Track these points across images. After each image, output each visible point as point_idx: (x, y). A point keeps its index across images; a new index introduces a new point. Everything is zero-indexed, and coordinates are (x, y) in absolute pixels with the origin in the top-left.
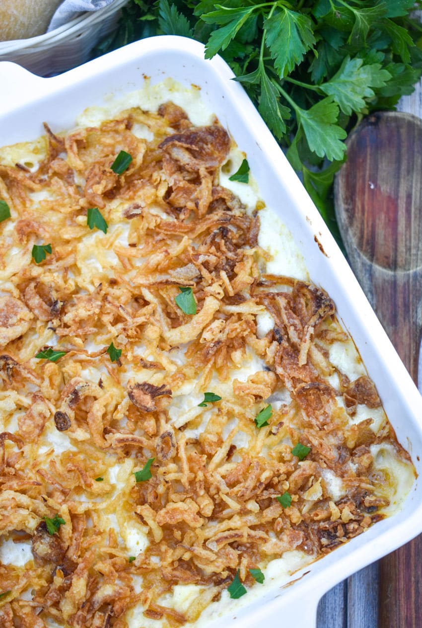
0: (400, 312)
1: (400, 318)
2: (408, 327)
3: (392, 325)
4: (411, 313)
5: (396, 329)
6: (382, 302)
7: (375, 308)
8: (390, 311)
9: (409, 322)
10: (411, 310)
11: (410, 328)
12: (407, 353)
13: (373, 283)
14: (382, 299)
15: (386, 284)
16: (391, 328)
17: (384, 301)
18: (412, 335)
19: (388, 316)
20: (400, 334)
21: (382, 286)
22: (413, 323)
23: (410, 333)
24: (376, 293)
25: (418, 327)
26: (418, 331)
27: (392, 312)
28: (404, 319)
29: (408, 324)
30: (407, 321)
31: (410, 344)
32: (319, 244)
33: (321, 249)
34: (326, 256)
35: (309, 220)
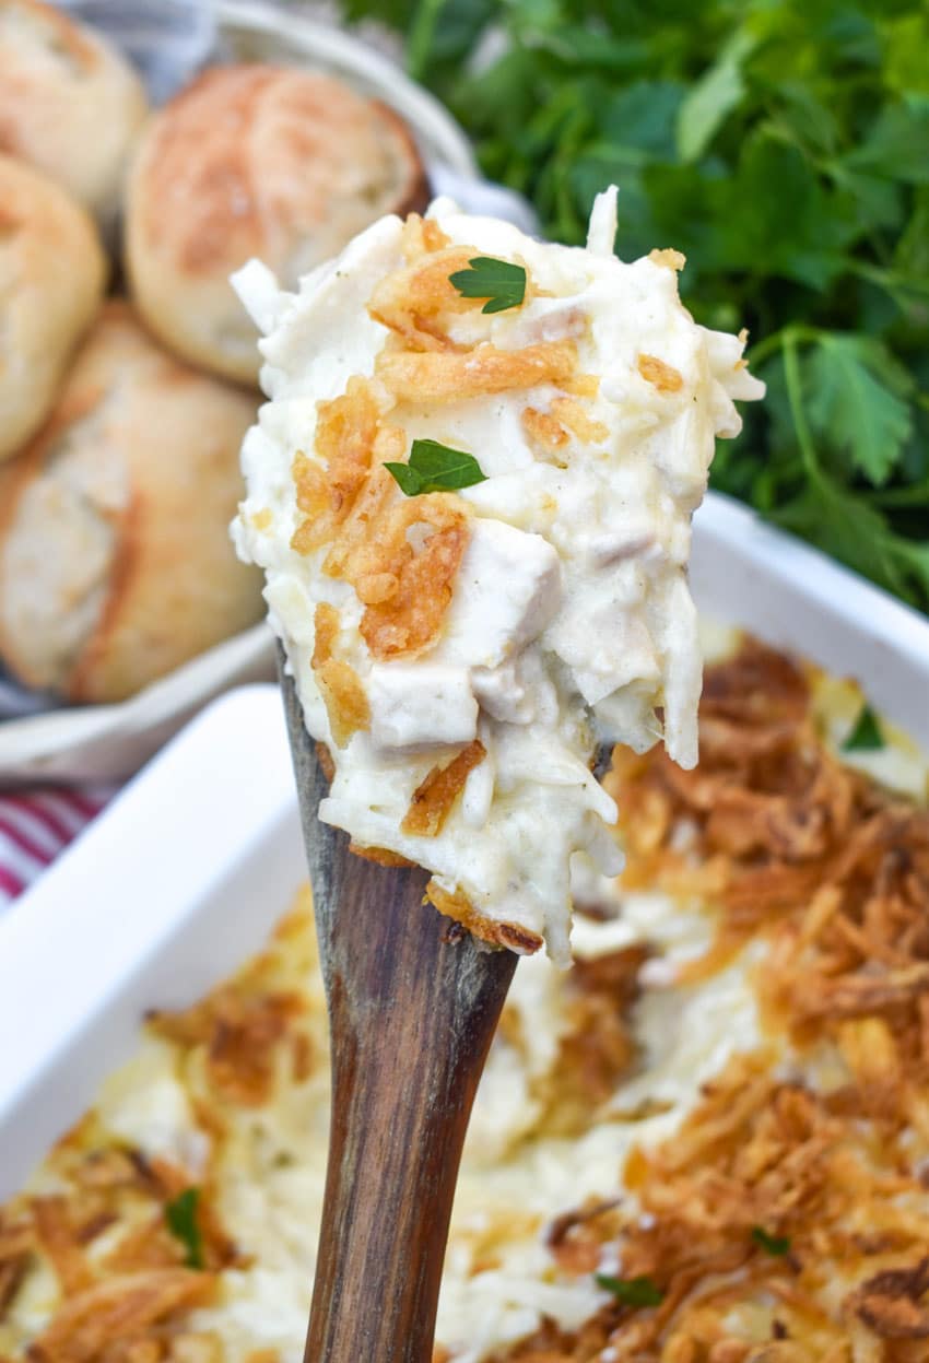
0: (406, 951)
1: (404, 973)
2: (421, 1007)
3: (374, 994)
4: (440, 957)
5: (382, 1010)
6: (356, 910)
7: (331, 928)
8: (374, 946)
9: (430, 986)
10: (442, 949)
11: (429, 1010)
12: (406, 1098)
14: (358, 899)
16: (368, 1003)
17: (362, 906)
18: (431, 1035)
19: (364, 963)
20: (392, 1030)
22: (444, 992)
24: (342, 880)
25: (458, 1010)
26: (459, 1021)
27: (379, 950)
28: (417, 975)
29: (423, 994)
30: (424, 983)
31: (420, 1066)
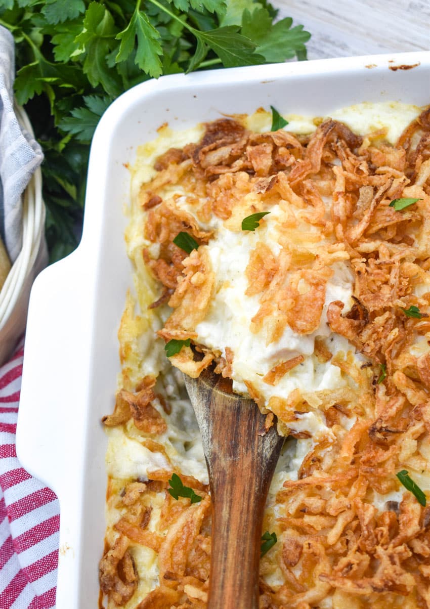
0: (243, 441)
1: (241, 449)
2: (250, 459)
3: (230, 456)
4: (256, 442)
5: (234, 461)
6: (220, 430)
9: (253, 452)
10: (257, 439)
11: (253, 460)
12: (247, 488)
13: (212, 410)
14: (221, 427)
15: (228, 411)
16: (228, 459)
17: (223, 429)
19: (225, 447)
20: (239, 467)
21: (222, 412)
22: (258, 454)
23: (252, 467)
24: (213, 421)
25: (264, 460)
26: (264, 464)
28: (247, 449)
29: (251, 455)
30: (250, 452)
31: (251, 478)
32: (400, 68)
33: (407, 68)
34: (416, 65)
35: (371, 66)
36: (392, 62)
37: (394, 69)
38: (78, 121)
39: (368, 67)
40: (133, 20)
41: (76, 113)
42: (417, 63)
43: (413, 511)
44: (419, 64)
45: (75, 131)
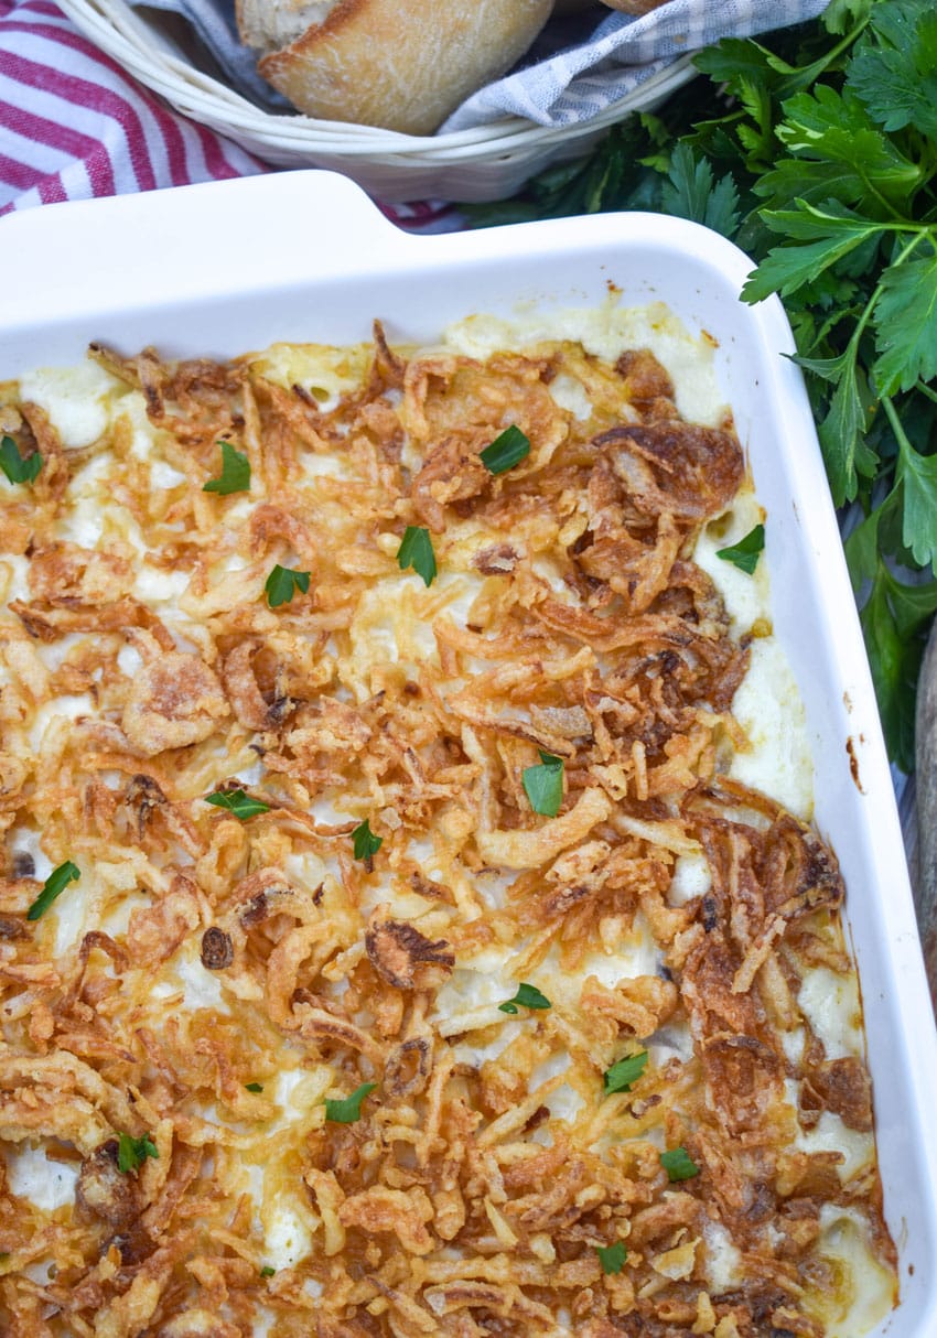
32: (853, 760)
33: (854, 770)
34: (860, 788)
35: (849, 701)
36: (862, 740)
37: (849, 748)
38: (691, 175)
39: (846, 698)
40: (851, 224)
41: (703, 168)
42: (864, 790)
43: (14, 898)
44: (863, 794)
45: (674, 177)
